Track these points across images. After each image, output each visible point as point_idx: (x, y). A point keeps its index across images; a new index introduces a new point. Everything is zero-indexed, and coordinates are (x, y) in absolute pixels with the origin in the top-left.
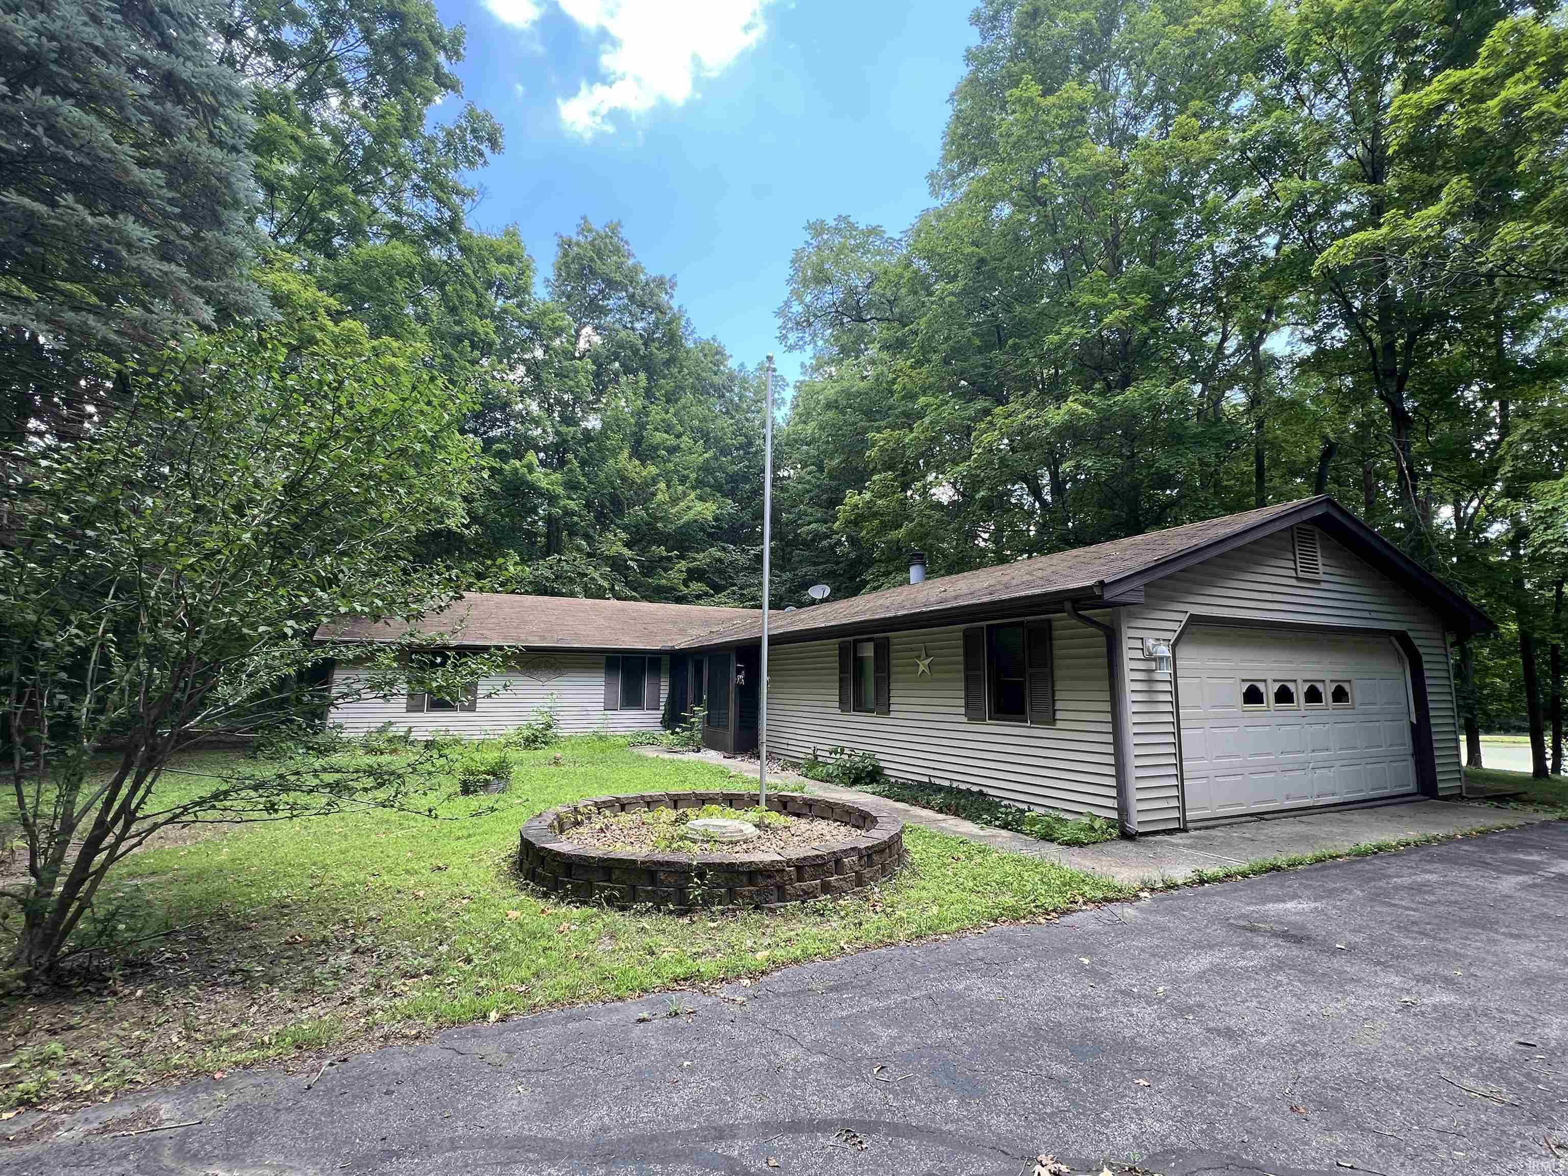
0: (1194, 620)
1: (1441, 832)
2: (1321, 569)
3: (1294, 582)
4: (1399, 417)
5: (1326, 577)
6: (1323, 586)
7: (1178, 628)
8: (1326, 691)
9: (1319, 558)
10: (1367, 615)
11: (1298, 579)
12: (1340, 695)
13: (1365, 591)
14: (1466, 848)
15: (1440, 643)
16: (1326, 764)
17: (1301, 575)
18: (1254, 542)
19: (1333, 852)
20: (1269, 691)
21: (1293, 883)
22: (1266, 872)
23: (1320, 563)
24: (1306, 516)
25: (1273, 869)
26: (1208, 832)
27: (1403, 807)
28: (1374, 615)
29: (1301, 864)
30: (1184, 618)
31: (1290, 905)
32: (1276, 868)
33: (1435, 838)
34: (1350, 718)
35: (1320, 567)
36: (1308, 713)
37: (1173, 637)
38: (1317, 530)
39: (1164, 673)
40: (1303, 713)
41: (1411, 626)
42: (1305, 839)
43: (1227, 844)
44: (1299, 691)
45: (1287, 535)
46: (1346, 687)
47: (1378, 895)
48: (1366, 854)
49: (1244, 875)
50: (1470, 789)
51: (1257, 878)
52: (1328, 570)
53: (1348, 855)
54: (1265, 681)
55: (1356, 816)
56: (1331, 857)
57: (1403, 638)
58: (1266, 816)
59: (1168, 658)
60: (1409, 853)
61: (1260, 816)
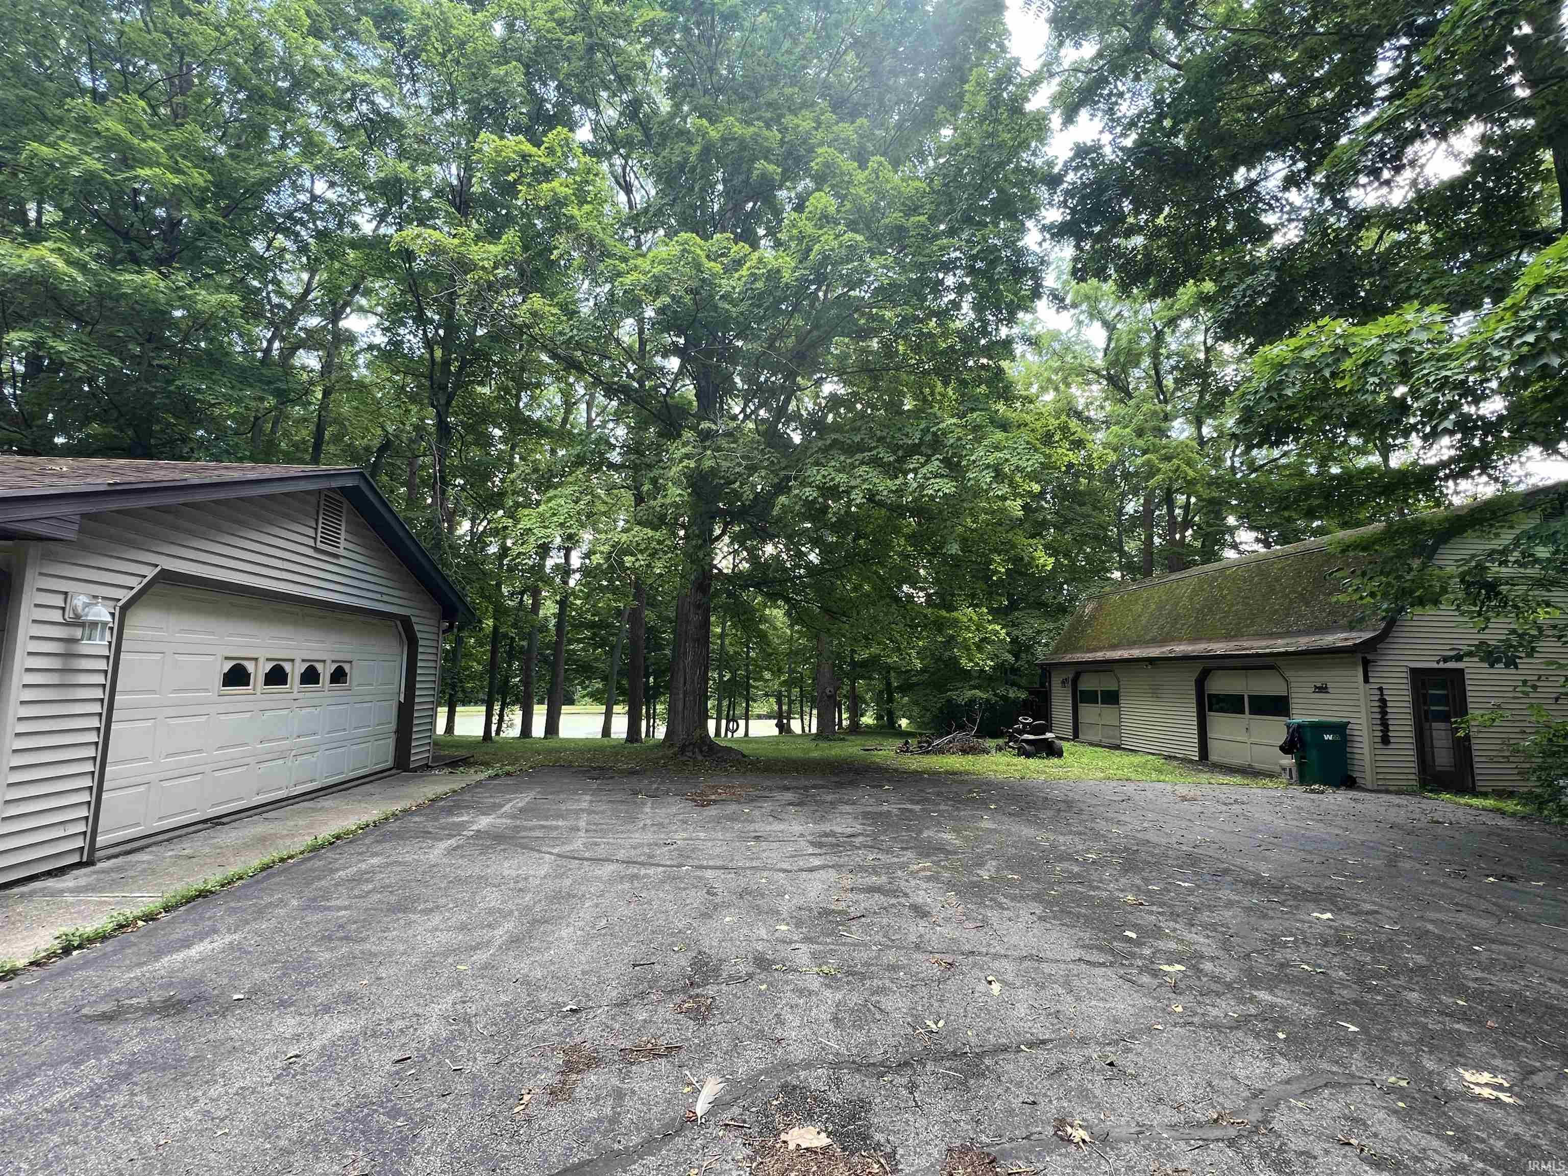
0: (166, 577)
1: (398, 807)
2: (343, 544)
3: (310, 552)
4: (443, 428)
5: (345, 553)
6: (342, 562)
7: (137, 584)
8: (325, 671)
9: (343, 532)
10: (378, 597)
11: (316, 549)
12: (339, 676)
13: (381, 573)
14: (417, 819)
15: (435, 630)
16: (309, 750)
17: (320, 545)
18: (267, 497)
19: (285, 854)
20: (258, 671)
21: (217, 911)
22: (188, 902)
23: (342, 537)
24: (335, 484)
25: (198, 896)
26: (130, 858)
27: (375, 784)
28: (385, 598)
29: (241, 878)
30: (150, 573)
31: (194, 952)
32: (203, 894)
33: (393, 814)
34: (345, 700)
35: (342, 541)
36: (301, 695)
37: (125, 596)
38: (346, 504)
39: (100, 644)
40: (296, 695)
41: (417, 612)
42: (263, 840)
43: (150, 871)
44: (295, 671)
45: (313, 500)
46: (347, 667)
47: (314, 900)
48: (322, 847)
49: (149, 917)
50: (435, 758)
51: (170, 916)
52: (351, 546)
53: (302, 853)
54: (256, 659)
55: (327, 802)
56: (282, 860)
57: (406, 623)
58: (224, 820)
59: (105, 624)
60: (366, 835)
61: (216, 821)
